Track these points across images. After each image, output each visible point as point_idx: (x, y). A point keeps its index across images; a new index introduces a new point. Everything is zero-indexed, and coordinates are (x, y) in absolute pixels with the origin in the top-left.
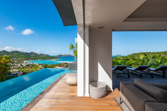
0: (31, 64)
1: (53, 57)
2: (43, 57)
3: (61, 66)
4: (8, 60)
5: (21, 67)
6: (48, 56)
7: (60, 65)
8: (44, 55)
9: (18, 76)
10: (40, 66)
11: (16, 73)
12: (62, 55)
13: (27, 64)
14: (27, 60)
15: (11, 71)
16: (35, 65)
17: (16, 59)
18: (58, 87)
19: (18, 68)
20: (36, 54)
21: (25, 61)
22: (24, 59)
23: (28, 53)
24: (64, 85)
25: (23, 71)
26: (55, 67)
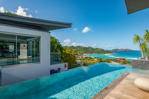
0: (89, 57)
1: (108, 52)
2: (98, 51)
3: (116, 62)
4: (75, 53)
5: (82, 59)
6: (103, 50)
7: (115, 60)
8: (99, 49)
9: (81, 66)
10: (96, 60)
11: (79, 63)
12: (118, 50)
13: (86, 57)
14: (86, 53)
15: (77, 61)
16: (91, 58)
17: (78, 52)
18: (124, 88)
19: (80, 59)
20: (92, 49)
21: (85, 54)
22: (84, 53)
23: (86, 48)
24: (130, 86)
25: (84, 62)
26: (111, 62)
